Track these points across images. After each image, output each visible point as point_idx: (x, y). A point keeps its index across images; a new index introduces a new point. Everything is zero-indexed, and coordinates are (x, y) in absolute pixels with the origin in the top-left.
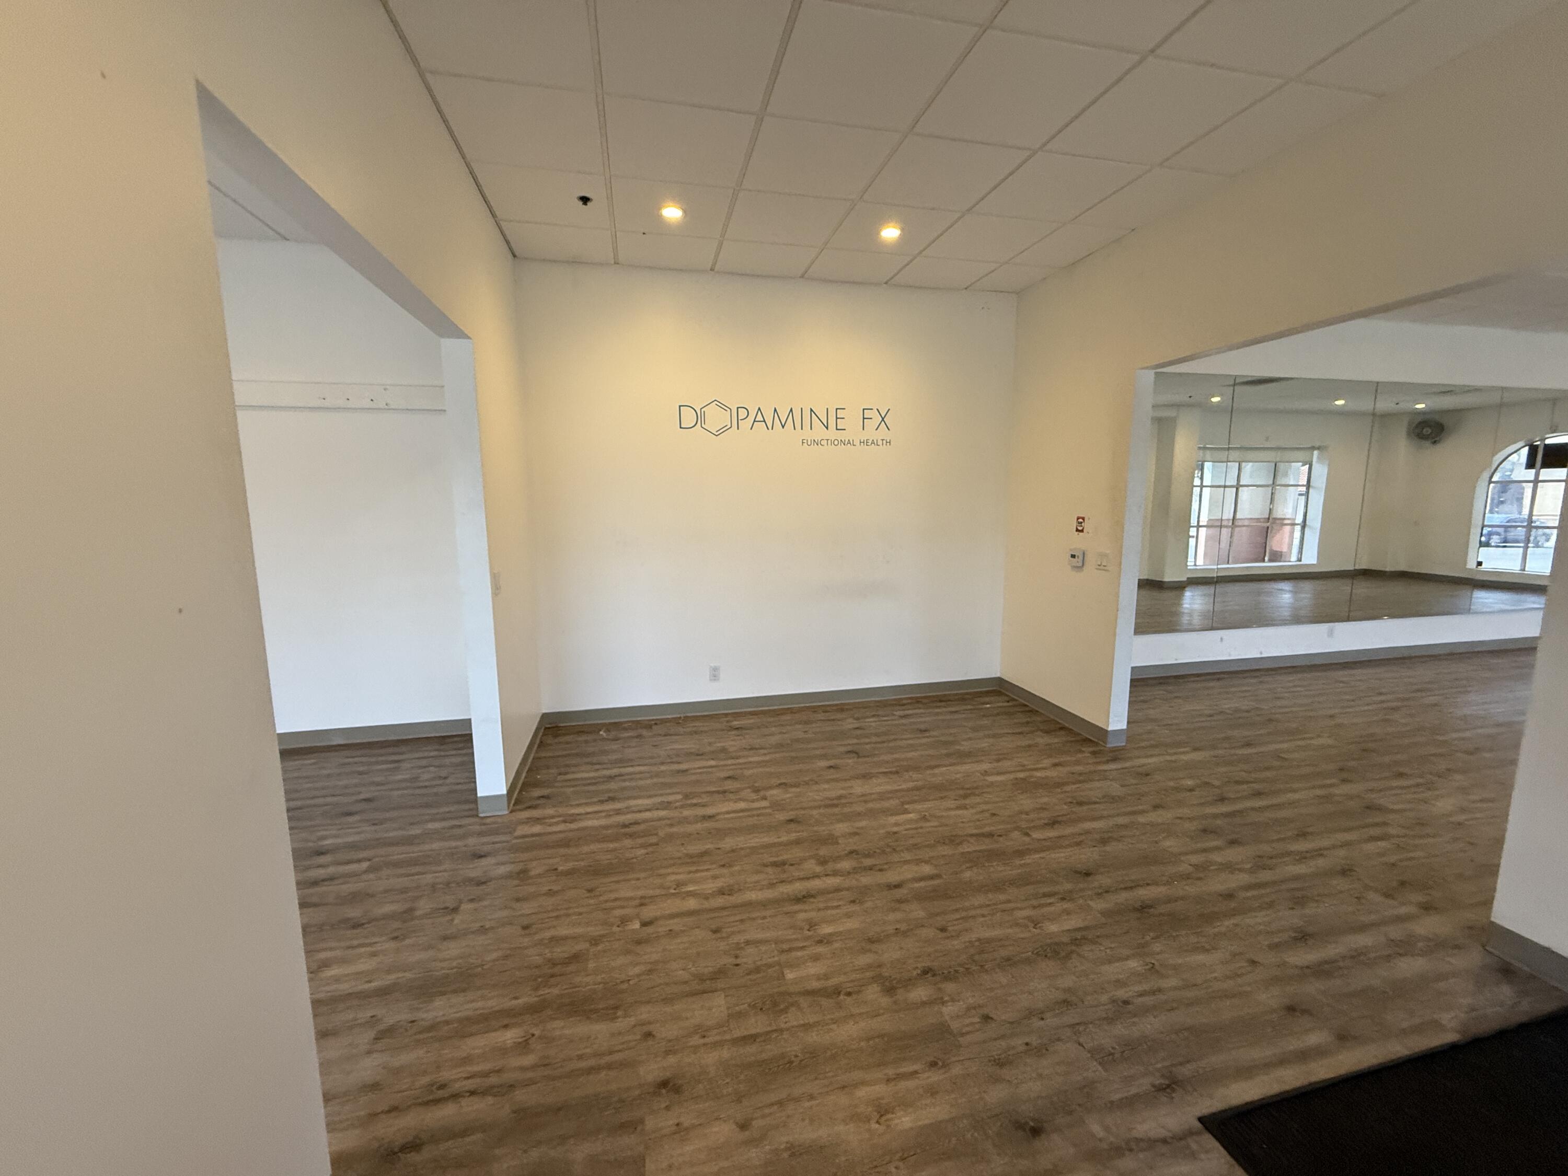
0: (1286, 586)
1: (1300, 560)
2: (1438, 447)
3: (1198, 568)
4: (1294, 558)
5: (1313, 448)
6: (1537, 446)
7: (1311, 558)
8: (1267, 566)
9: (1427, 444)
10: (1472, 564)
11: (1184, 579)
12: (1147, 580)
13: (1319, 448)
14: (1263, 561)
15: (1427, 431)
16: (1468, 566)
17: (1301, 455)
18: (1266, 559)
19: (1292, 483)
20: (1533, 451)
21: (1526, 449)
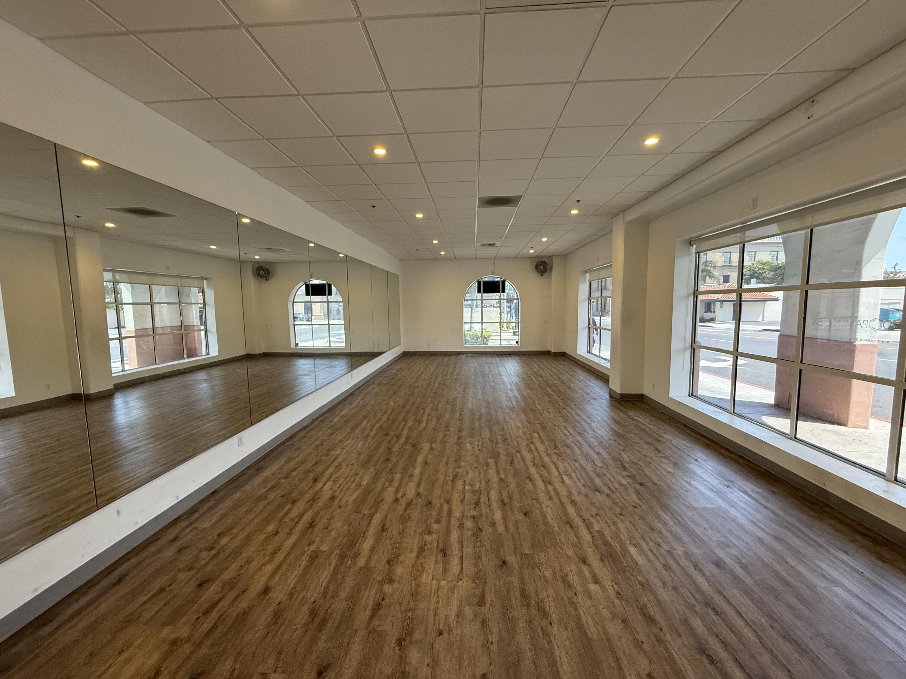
0: (202, 375)
1: (208, 354)
2: (269, 282)
3: (126, 373)
4: (204, 353)
5: (203, 278)
6: (308, 285)
7: (214, 352)
8: (186, 362)
9: (263, 280)
10: (293, 346)
11: (112, 387)
12: (73, 394)
13: (206, 279)
14: (184, 358)
15: (262, 273)
16: (292, 347)
17: (196, 282)
18: (185, 356)
19: (193, 302)
20: (307, 286)
21: (304, 286)
